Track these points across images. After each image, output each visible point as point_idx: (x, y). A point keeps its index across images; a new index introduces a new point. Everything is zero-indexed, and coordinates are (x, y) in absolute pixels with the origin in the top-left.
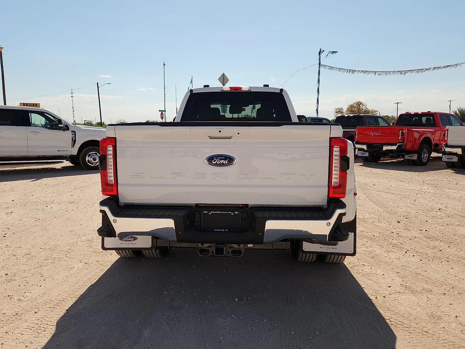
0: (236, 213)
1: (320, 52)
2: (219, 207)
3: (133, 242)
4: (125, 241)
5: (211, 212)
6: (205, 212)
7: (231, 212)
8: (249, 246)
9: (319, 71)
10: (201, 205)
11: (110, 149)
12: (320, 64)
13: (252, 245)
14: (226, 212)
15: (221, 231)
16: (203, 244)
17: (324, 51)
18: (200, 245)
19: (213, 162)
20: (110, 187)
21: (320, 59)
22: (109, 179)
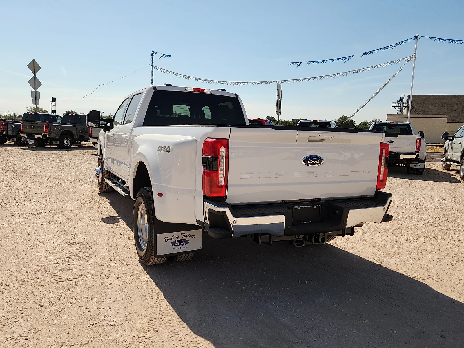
0: (318, 206)
1: (152, 54)
2: (301, 202)
3: (185, 246)
4: (178, 245)
5: (300, 207)
6: (296, 207)
7: (314, 206)
8: (329, 233)
9: (152, 72)
10: (287, 202)
11: (223, 149)
12: (152, 64)
13: (331, 232)
14: (311, 206)
15: (306, 223)
16: (298, 236)
17: (156, 53)
18: (297, 237)
19: (308, 162)
20: (220, 189)
21: (152, 61)
22: (220, 179)
